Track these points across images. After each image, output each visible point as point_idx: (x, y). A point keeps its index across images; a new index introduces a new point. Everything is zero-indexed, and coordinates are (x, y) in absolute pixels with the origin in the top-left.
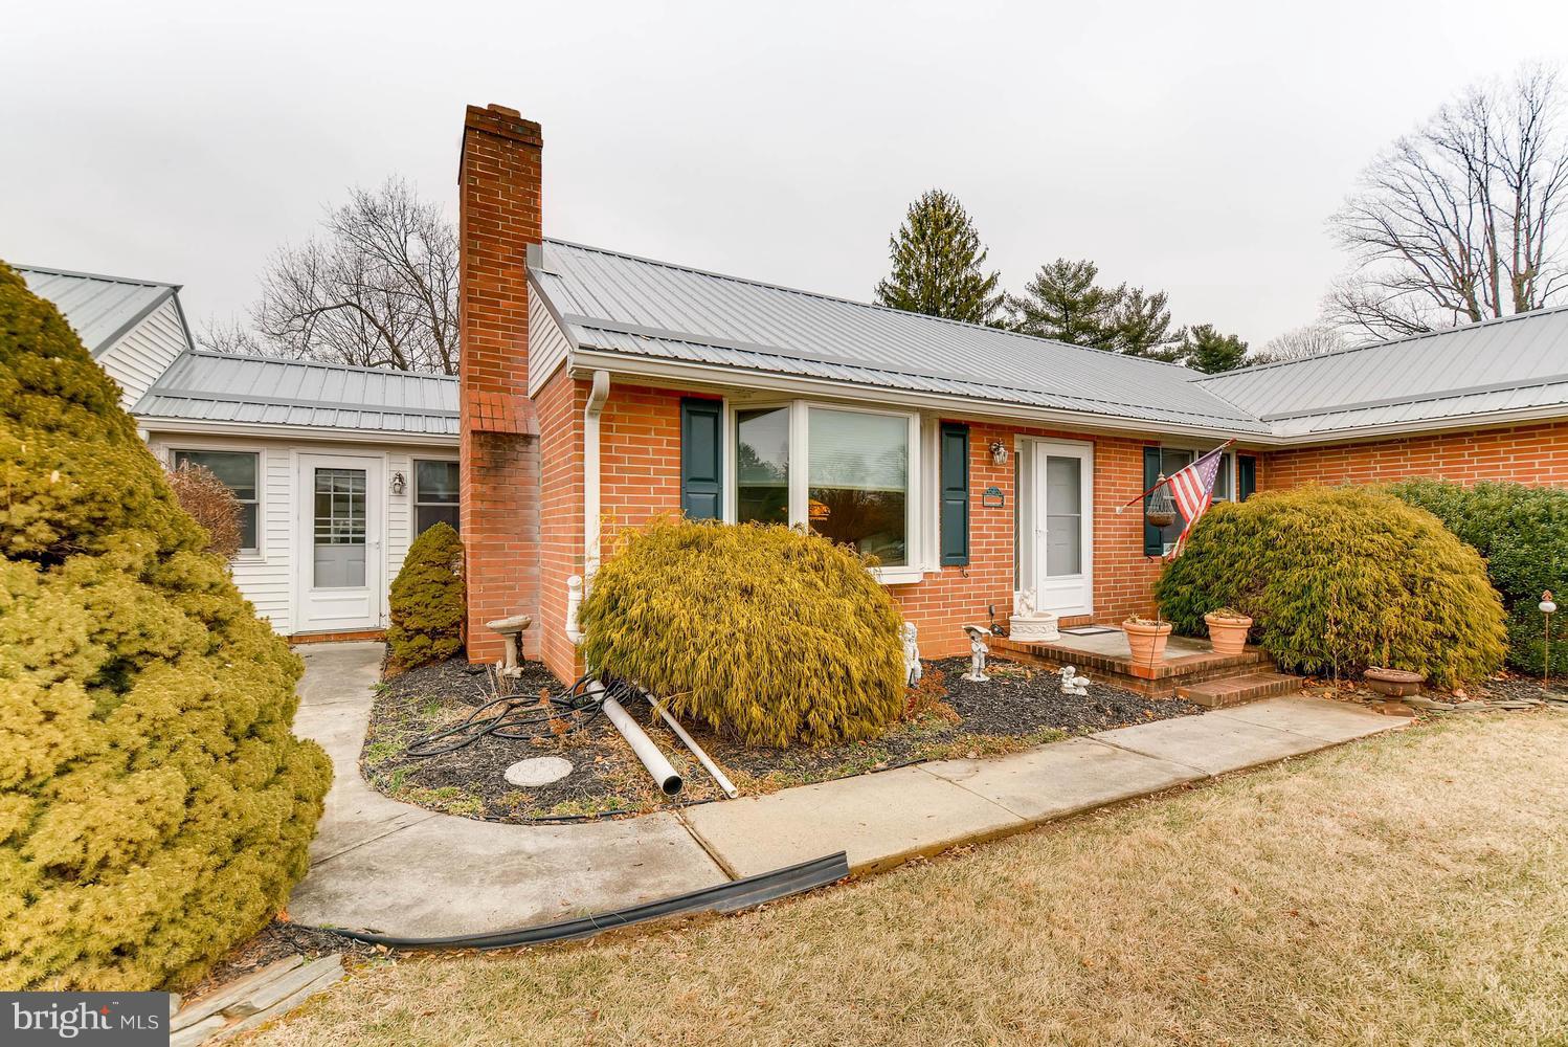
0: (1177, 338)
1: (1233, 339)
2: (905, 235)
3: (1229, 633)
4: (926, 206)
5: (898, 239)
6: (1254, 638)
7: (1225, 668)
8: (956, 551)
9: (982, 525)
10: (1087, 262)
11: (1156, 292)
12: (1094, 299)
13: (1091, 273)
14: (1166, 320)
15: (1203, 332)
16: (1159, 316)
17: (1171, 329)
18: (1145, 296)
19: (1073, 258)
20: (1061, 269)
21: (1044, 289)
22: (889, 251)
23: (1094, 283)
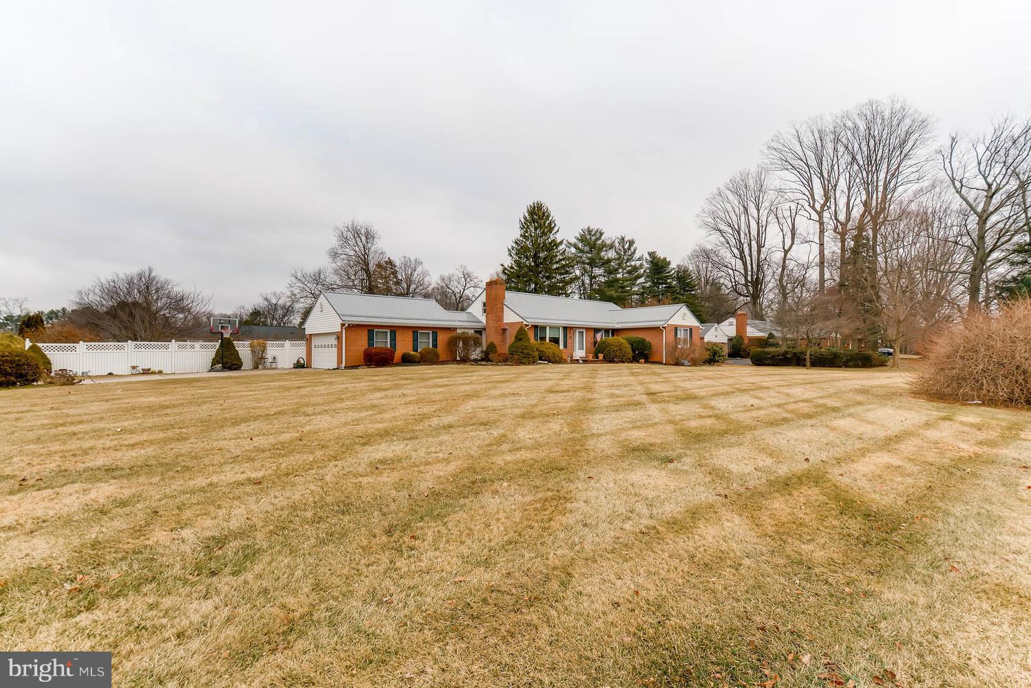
0: (639, 259)
1: (665, 259)
2: (525, 218)
3: (601, 356)
4: (534, 207)
5: (523, 220)
6: (604, 357)
7: (600, 361)
8: (565, 346)
9: (569, 341)
10: (600, 229)
11: (631, 238)
12: (604, 245)
13: (601, 234)
14: (635, 250)
15: (652, 254)
16: (632, 248)
17: (637, 255)
18: (626, 239)
19: (594, 227)
20: (589, 231)
21: (582, 239)
22: (518, 225)
23: (603, 238)
